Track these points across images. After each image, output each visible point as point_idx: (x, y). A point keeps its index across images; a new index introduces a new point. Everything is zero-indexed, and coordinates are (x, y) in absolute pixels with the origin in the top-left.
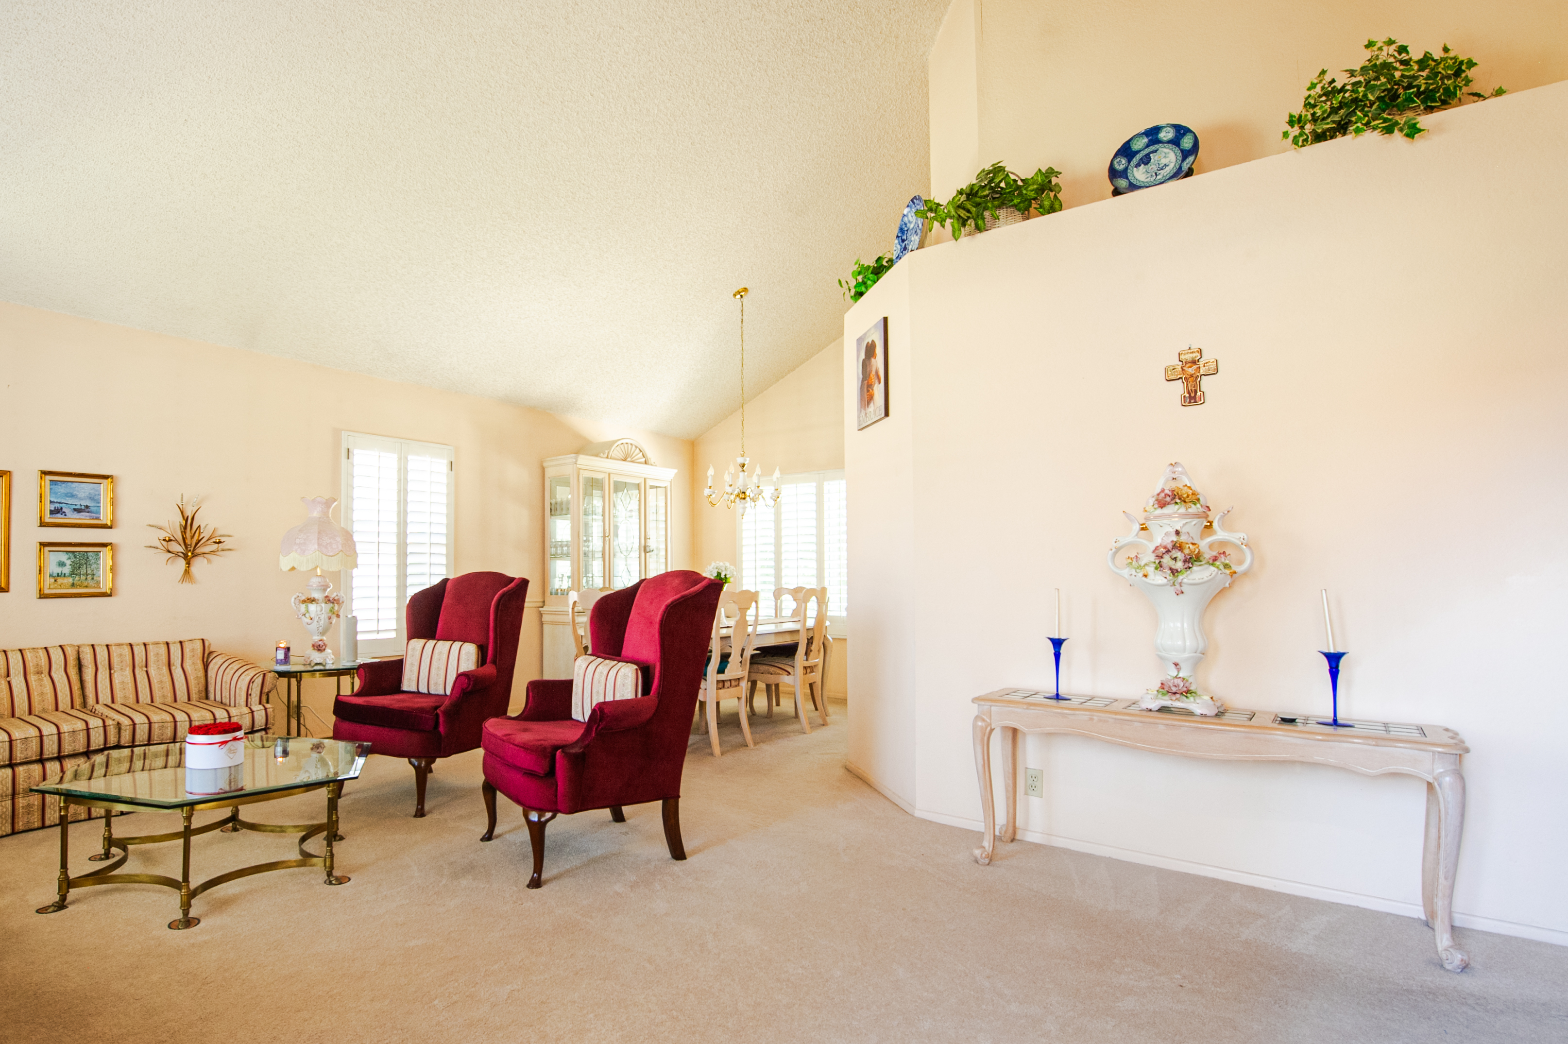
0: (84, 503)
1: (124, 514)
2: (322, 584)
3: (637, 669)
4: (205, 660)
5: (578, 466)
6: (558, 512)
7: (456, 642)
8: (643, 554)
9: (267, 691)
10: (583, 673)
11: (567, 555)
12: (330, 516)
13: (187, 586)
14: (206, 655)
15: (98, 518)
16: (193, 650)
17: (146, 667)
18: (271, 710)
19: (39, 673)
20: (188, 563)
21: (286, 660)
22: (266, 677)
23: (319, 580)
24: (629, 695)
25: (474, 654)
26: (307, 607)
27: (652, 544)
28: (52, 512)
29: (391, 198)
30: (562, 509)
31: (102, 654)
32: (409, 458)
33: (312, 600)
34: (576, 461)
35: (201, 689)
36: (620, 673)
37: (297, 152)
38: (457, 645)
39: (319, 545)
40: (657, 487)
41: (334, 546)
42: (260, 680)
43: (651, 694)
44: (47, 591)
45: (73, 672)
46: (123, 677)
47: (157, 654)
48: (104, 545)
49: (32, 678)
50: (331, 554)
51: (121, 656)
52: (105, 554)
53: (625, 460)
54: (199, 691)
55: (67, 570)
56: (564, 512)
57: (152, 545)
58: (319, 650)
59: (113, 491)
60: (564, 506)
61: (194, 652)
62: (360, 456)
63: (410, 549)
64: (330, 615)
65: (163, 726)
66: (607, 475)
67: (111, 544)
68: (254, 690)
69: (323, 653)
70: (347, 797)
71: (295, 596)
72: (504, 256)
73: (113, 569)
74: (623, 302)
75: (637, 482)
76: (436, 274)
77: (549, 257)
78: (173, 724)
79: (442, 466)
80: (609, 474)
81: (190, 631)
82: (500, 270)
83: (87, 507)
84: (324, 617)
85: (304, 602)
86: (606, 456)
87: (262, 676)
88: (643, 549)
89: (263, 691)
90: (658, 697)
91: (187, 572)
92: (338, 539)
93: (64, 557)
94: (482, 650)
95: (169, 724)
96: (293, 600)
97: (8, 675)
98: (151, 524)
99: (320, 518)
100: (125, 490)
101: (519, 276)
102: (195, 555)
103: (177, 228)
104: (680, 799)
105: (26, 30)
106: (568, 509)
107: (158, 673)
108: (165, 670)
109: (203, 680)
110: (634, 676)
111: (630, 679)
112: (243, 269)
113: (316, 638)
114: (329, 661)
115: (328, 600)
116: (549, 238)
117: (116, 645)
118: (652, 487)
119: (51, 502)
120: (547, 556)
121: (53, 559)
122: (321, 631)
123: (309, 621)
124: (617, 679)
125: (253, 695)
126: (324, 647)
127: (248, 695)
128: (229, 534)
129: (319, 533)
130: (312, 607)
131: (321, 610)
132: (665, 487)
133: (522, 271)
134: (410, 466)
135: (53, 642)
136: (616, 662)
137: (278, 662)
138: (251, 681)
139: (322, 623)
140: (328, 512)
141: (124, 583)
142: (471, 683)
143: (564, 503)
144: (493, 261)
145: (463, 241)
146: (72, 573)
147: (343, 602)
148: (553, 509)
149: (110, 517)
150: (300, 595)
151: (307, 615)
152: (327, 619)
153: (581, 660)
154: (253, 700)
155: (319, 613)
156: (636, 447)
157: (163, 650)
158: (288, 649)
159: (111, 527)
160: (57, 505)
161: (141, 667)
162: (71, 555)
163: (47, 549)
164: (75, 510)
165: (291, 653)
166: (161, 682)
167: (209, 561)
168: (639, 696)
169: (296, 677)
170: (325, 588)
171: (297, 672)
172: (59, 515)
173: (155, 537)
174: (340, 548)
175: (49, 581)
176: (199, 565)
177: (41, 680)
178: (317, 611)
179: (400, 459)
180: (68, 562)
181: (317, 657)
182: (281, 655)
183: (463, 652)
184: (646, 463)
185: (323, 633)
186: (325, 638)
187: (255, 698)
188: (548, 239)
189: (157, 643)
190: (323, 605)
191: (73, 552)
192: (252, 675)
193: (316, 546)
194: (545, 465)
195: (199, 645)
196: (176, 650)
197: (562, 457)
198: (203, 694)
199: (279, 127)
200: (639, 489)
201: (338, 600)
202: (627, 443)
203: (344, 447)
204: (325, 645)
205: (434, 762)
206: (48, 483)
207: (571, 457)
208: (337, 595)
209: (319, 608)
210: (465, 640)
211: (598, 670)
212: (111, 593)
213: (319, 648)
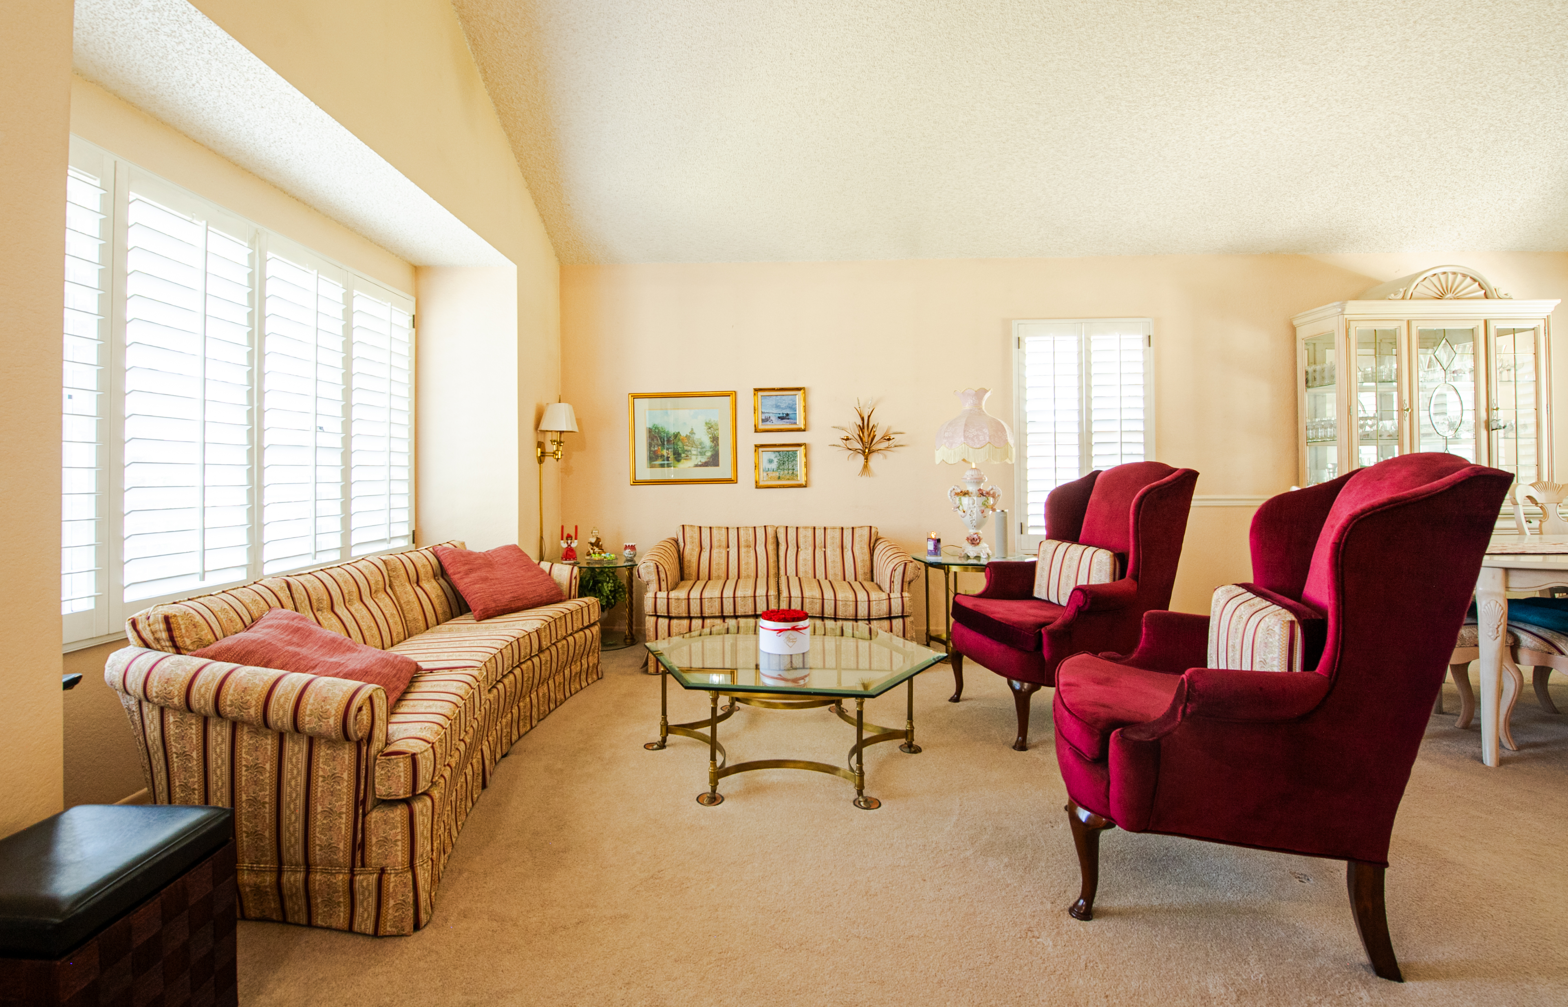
0: (785, 412)
1: (814, 419)
2: (975, 477)
3: (1292, 623)
4: (872, 545)
5: (1345, 316)
6: (1318, 382)
7: (1091, 548)
8: (1484, 433)
9: (908, 580)
10: (1220, 612)
11: (1333, 439)
12: (983, 408)
13: (865, 479)
14: (873, 541)
15: (795, 423)
16: (861, 536)
17: (825, 548)
18: (908, 599)
19: (748, 546)
20: (866, 459)
21: (936, 550)
22: (907, 567)
23: (973, 472)
24: (1275, 663)
25: (1108, 564)
26: (960, 499)
27: (1502, 416)
28: (763, 421)
29: (1007, 46)
30: (1323, 378)
31: (792, 534)
32: (1092, 338)
33: (966, 494)
34: (1343, 310)
35: (866, 571)
36: (1262, 624)
37: (894, 39)
38: (1092, 549)
39: (965, 437)
40: (1514, 331)
41: (981, 438)
42: (901, 568)
43: (1317, 670)
44: (761, 483)
45: (771, 547)
46: (806, 554)
47: (833, 537)
48: (799, 445)
49: (742, 550)
50: (978, 446)
51: (806, 538)
52: (801, 451)
53: (1440, 298)
54: (864, 573)
55: (774, 465)
56: (1326, 382)
57: (835, 444)
58: (973, 543)
59: (805, 400)
60: (1326, 374)
61: (862, 536)
62: (1031, 344)
63: (1095, 439)
64: (983, 508)
65: (812, 602)
66: (1405, 323)
67: (805, 444)
68: (896, 578)
69: (977, 547)
70: (965, 703)
71: (951, 489)
72: (1176, 62)
73: (806, 465)
74: (1404, 61)
75: (1469, 326)
76: (1089, 118)
77: (1249, 38)
78: (821, 600)
79: (1136, 342)
80: (1409, 322)
81: (861, 520)
82: (1176, 82)
83: (787, 415)
84: (976, 510)
85: (957, 494)
86: (1401, 295)
87: (903, 565)
88: (1483, 425)
89: (905, 580)
90: (1330, 678)
91: (866, 466)
92: (986, 431)
93: (772, 456)
94: (1120, 559)
95: (818, 601)
96: (949, 492)
97: (728, 547)
98: (836, 425)
99: (971, 410)
100: (814, 399)
101: (1207, 81)
102: (870, 452)
103: (819, 161)
104: (1387, 871)
105: (661, 32)
106: (1333, 377)
107: (833, 553)
108: (839, 551)
109: (868, 563)
110: (1286, 632)
111: (1277, 637)
112: (885, 180)
113: (972, 531)
114: (983, 556)
115: (981, 494)
116: (1242, 10)
117: (803, 528)
118: (1501, 333)
119: (762, 413)
120: (1302, 440)
121: (766, 455)
122: (975, 524)
123: (963, 514)
124: (1257, 632)
125: (896, 583)
126: (978, 541)
127: (892, 582)
128: (902, 431)
129: (966, 425)
130: (965, 500)
131: (973, 504)
132: (1534, 329)
133: (1210, 73)
134: (1093, 347)
135: (759, 523)
136: (1268, 603)
137: (930, 553)
138: (894, 570)
139: (975, 516)
140: (980, 404)
141: (816, 476)
142: (1088, 600)
143: (1326, 370)
144: (1162, 74)
145: (1112, 64)
146: (778, 468)
147: (999, 496)
148: (1310, 378)
149: (803, 422)
150: (956, 488)
151: (961, 507)
152: (980, 513)
153: (1222, 592)
154: (895, 587)
155: (971, 506)
156: (1465, 276)
157: (838, 533)
158: (939, 541)
159: (804, 430)
160: (767, 415)
161: (821, 548)
162: (777, 454)
163: (761, 449)
164: (779, 418)
165: (942, 543)
166: (834, 561)
167: (885, 457)
168: (1297, 668)
169: (944, 569)
170: (979, 481)
171: (945, 564)
172: (768, 423)
173: (836, 437)
174: (987, 439)
175: (763, 475)
176: (874, 459)
177: (748, 552)
178: (969, 504)
179: (1080, 341)
180: (776, 460)
181: (972, 551)
182: (931, 546)
183: (1095, 560)
184: (1486, 296)
185: (978, 526)
186: (980, 532)
187: (897, 586)
188: (1240, 13)
189: (834, 528)
190: (975, 498)
191: (779, 452)
192: (896, 563)
193: (963, 439)
194: (1295, 323)
195: (867, 530)
196: (847, 535)
197: (1323, 307)
198: (869, 576)
199: (869, 20)
200: (1474, 339)
201: (994, 493)
202: (1445, 273)
203: (1015, 336)
204: (979, 538)
205: (1038, 688)
206: (760, 397)
207: (1335, 306)
208: (992, 489)
209: (971, 502)
210: (1100, 546)
211: (1237, 612)
212: (806, 484)
213: (974, 541)
